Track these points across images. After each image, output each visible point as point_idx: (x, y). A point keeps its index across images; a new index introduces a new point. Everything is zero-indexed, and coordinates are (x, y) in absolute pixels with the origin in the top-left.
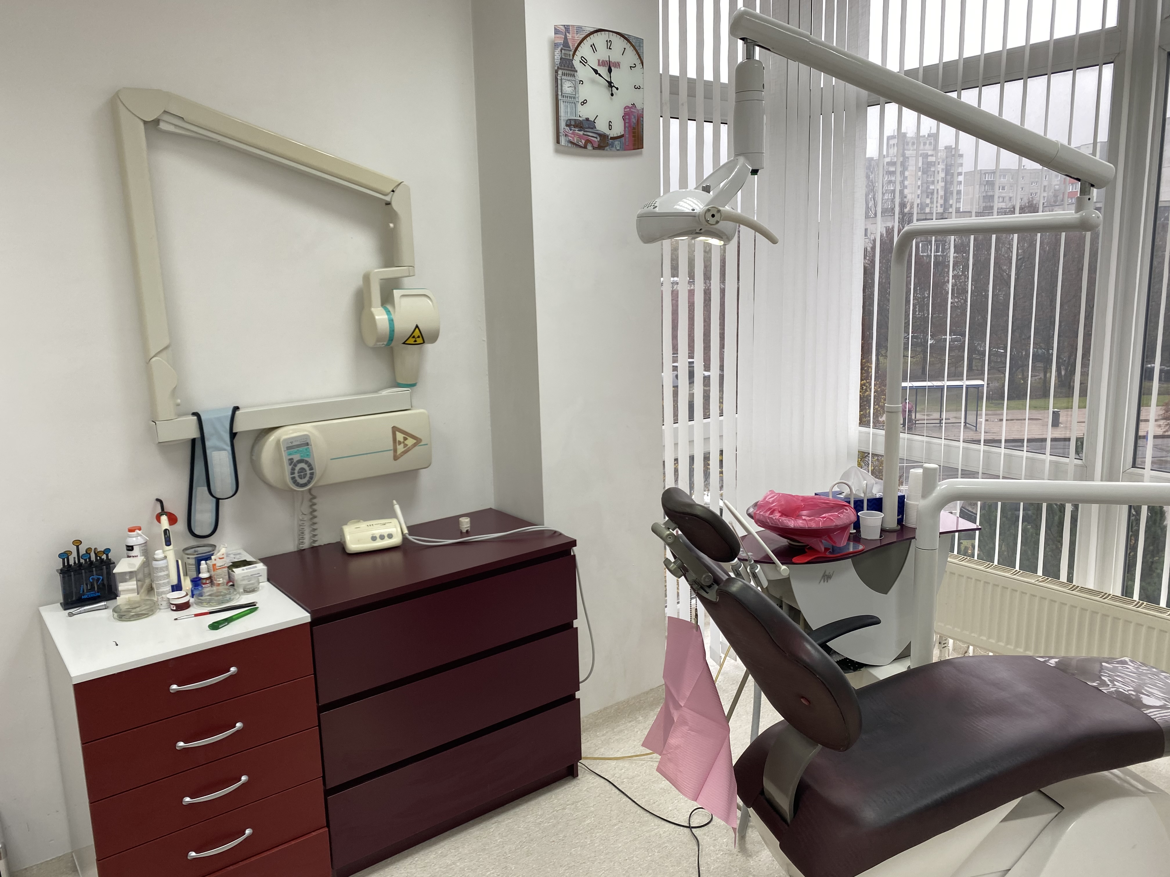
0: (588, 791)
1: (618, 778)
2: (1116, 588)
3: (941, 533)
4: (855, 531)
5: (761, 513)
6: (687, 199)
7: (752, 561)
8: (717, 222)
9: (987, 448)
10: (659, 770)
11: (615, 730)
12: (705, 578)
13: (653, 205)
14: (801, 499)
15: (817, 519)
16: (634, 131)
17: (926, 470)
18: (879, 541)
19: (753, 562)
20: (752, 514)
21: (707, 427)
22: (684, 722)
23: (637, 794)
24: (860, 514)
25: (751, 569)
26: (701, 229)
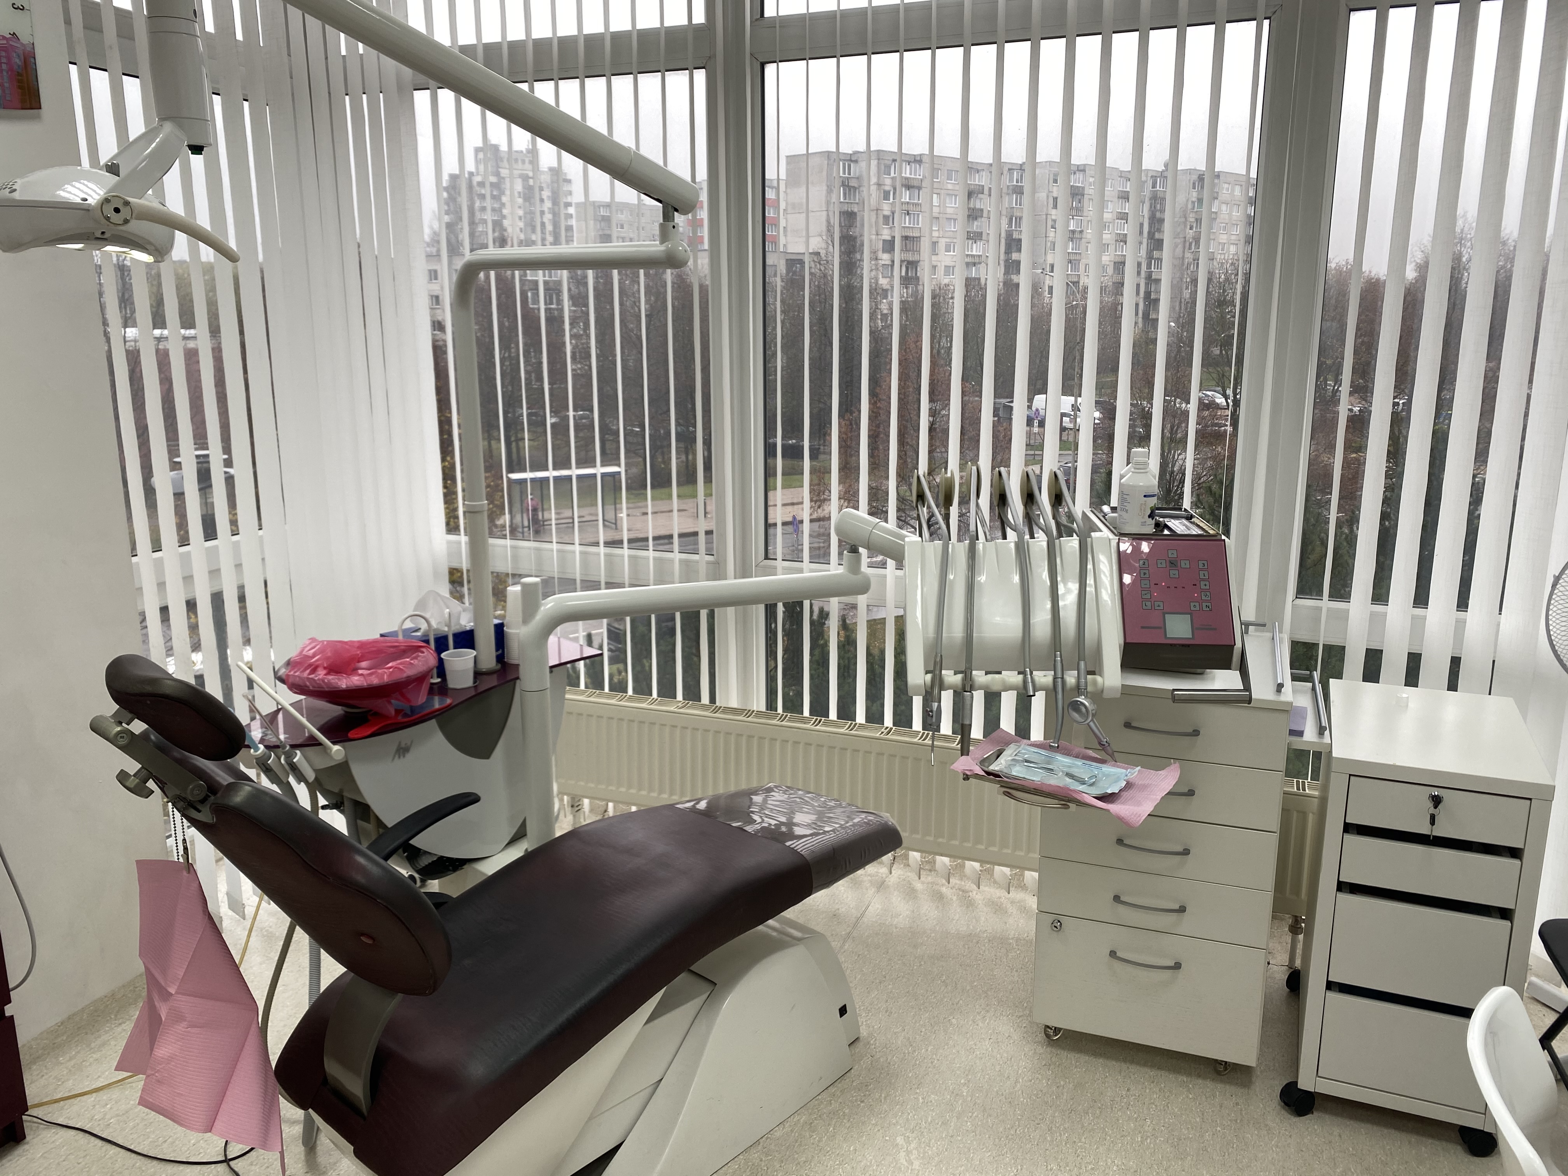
0: (45, 1158)
1: (99, 1120)
2: (759, 703)
3: (552, 667)
4: (439, 680)
5: (297, 674)
6: (80, 183)
7: (286, 747)
8: (126, 221)
9: (609, 550)
10: (143, 1102)
11: (93, 1045)
12: (193, 789)
13: (9, 186)
14: (357, 645)
15: (380, 671)
16: (20, 78)
17: (524, 586)
18: (473, 689)
19: (288, 747)
20: (284, 677)
21: (213, 554)
22: (177, 1017)
23: (135, 1136)
24: (444, 656)
25: (286, 759)
26: (103, 233)
